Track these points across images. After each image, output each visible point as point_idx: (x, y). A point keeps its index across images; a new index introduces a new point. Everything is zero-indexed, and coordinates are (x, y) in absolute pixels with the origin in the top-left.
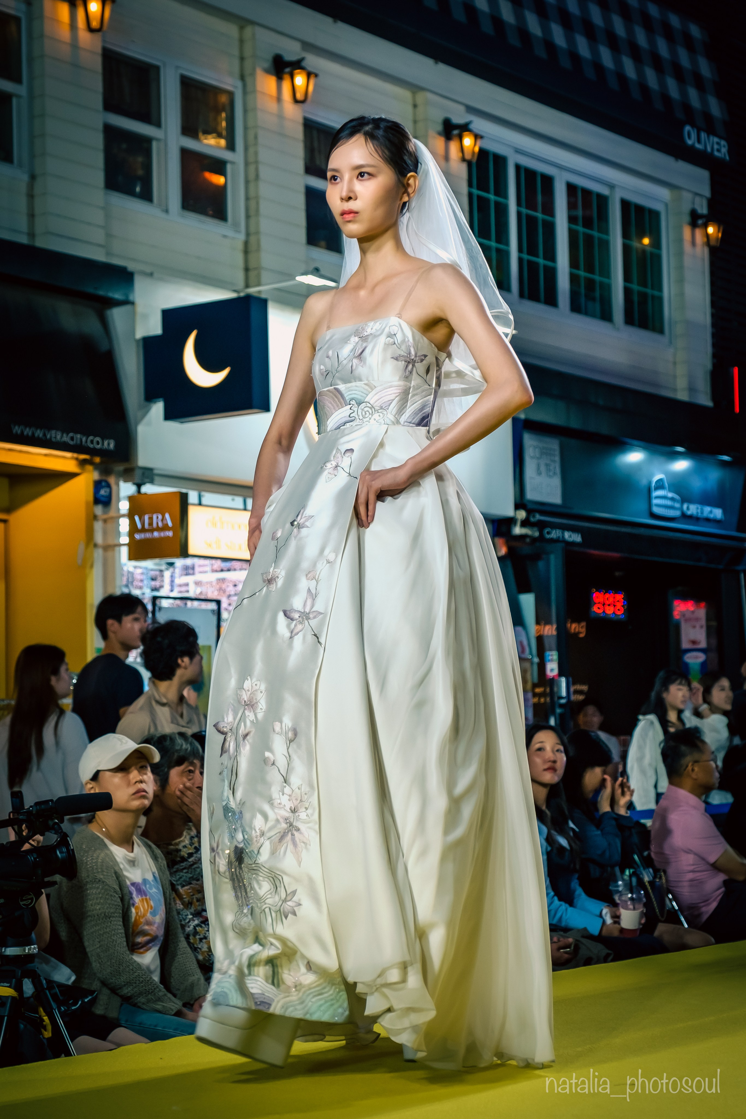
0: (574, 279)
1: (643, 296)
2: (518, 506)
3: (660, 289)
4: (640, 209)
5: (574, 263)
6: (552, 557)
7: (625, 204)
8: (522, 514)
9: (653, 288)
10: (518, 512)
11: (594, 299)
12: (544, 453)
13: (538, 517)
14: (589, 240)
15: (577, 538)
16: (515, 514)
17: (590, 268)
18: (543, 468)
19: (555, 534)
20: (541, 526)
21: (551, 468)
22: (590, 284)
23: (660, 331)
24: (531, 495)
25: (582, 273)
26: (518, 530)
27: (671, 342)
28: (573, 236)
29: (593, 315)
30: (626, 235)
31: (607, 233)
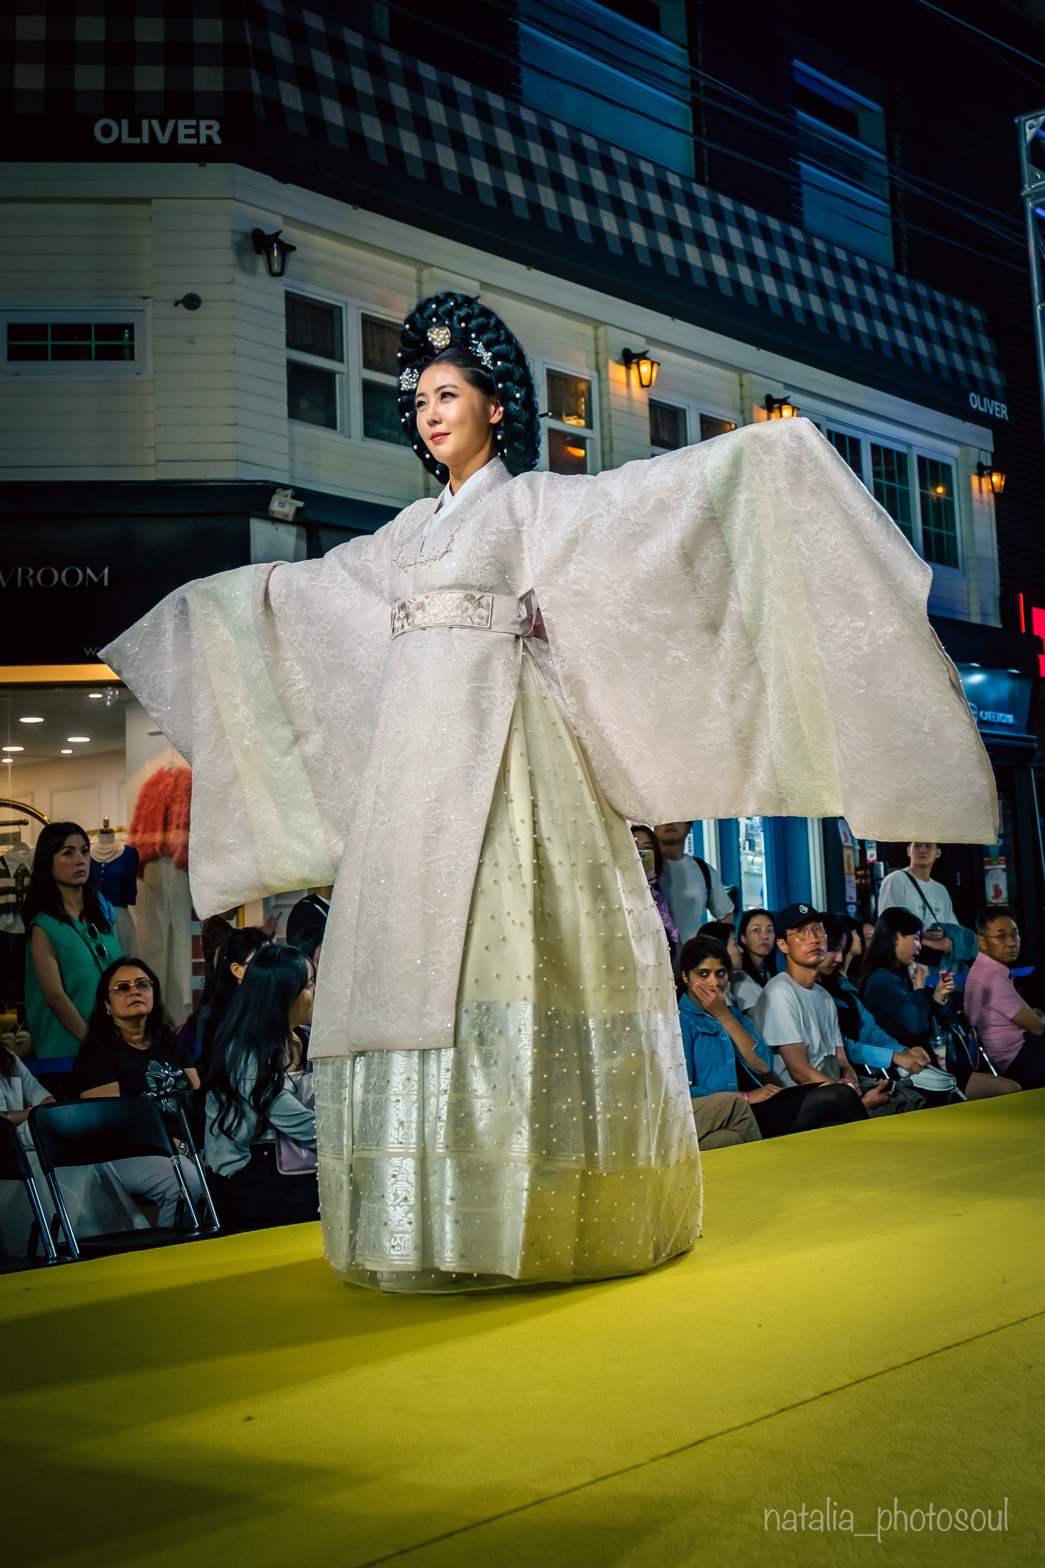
1: (939, 536)
3: (954, 530)
4: (934, 464)
7: (921, 460)
9: (947, 530)
14: (892, 490)
23: (955, 565)
27: (964, 575)
30: (923, 485)
31: (907, 484)
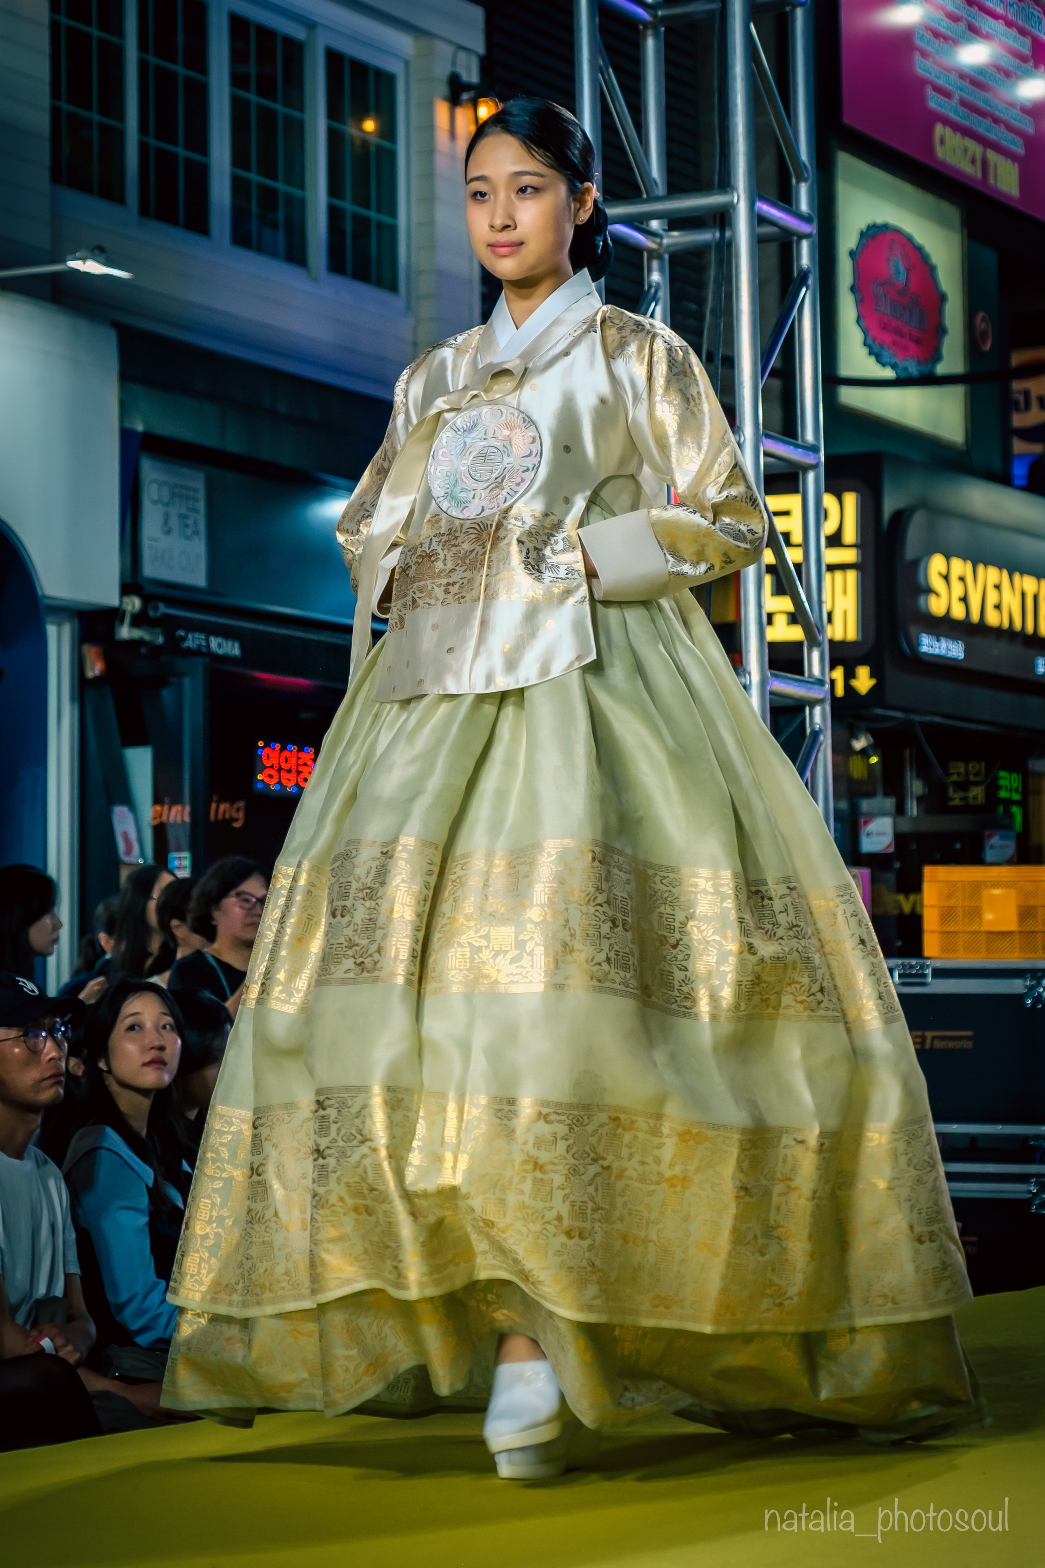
0: (239, 186)
1: (362, 223)
2: (126, 589)
3: (393, 212)
4: (358, 68)
5: (240, 159)
6: (187, 681)
7: (333, 58)
8: (134, 604)
9: (379, 210)
10: (126, 599)
11: (274, 225)
12: (178, 494)
13: (163, 609)
14: (268, 118)
15: (233, 649)
16: (121, 602)
17: (269, 169)
18: (174, 523)
19: (194, 640)
20: (168, 624)
21: (190, 522)
22: (269, 197)
23: (393, 288)
24: (150, 569)
25: (254, 177)
26: (125, 632)
27: (409, 307)
28: (239, 109)
29: (272, 253)
30: (334, 113)
31: (301, 108)
